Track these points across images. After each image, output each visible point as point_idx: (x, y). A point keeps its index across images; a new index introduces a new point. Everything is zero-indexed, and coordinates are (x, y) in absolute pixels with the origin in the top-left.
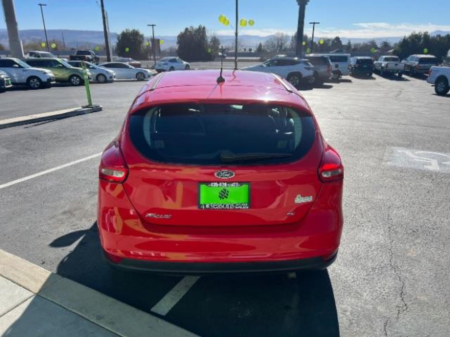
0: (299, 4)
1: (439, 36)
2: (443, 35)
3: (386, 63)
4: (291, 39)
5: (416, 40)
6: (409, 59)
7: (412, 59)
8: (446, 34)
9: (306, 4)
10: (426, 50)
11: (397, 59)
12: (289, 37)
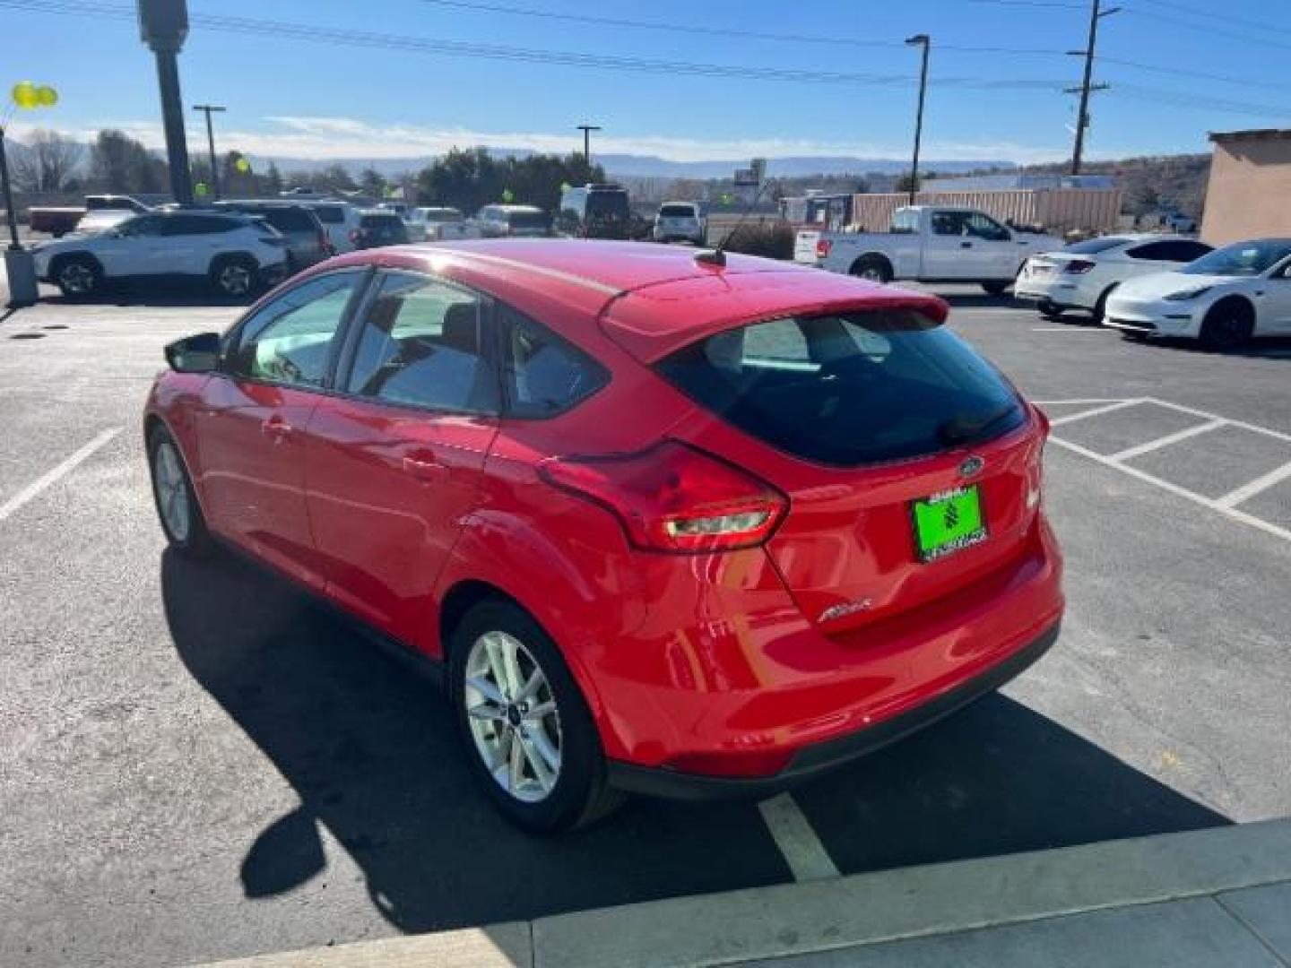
0: (153, 48)
1: (512, 160)
2: (520, 158)
3: (437, 224)
4: (87, 151)
5: (465, 169)
6: (482, 215)
7: (492, 215)
8: (527, 155)
9: (178, 50)
10: (507, 194)
11: (455, 215)
12: (80, 147)
